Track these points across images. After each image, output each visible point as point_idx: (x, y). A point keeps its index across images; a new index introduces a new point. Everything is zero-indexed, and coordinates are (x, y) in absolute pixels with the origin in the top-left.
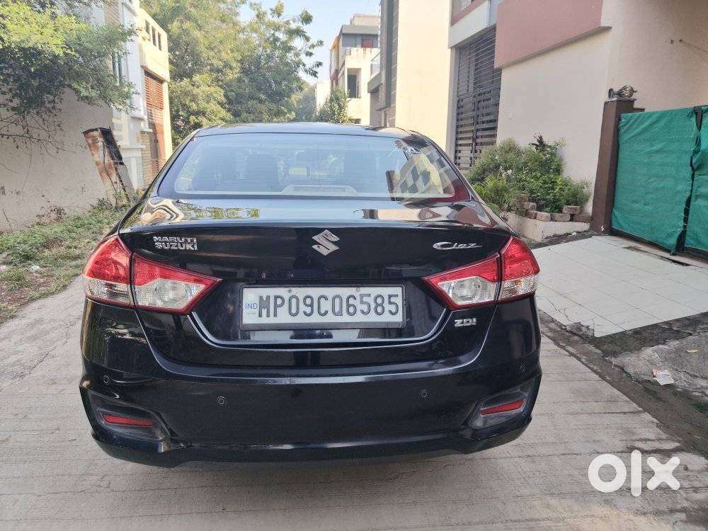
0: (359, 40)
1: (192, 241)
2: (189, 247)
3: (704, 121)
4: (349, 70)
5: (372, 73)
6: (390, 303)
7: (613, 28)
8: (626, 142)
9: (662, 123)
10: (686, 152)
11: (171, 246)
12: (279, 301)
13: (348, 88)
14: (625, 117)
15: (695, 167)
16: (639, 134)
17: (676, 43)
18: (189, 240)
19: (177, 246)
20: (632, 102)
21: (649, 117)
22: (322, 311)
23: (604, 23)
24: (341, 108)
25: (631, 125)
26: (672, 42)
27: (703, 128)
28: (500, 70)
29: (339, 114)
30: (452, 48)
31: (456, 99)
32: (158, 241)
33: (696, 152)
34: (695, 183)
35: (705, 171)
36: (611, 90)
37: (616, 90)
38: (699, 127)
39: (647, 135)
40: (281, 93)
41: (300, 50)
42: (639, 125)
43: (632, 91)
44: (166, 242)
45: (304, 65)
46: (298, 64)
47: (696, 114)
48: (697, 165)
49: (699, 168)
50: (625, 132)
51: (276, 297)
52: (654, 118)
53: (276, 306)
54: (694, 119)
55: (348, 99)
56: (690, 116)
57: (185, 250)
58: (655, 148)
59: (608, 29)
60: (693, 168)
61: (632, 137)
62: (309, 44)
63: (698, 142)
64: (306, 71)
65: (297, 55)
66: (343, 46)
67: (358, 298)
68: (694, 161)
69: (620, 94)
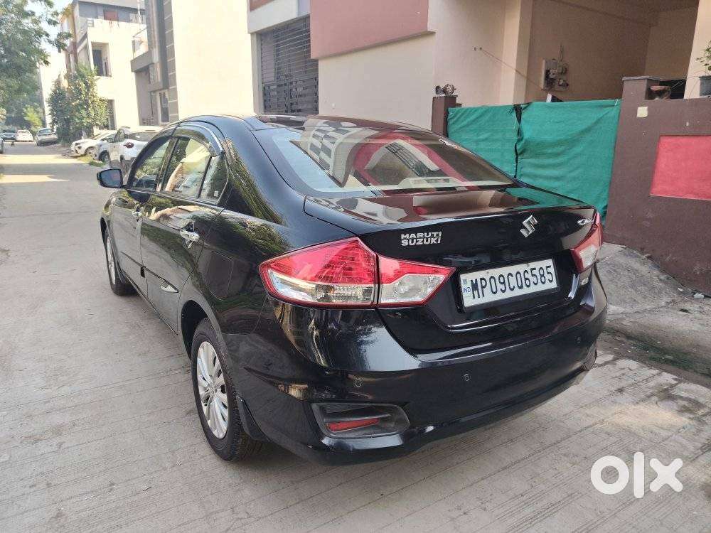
0: (100, 11)
1: (438, 235)
2: (433, 241)
3: (523, 116)
4: (93, 44)
5: (134, 51)
6: (548, 273)
7: (436, 35)
8: (455, 132)
9: (487, 118)
10: (509, 141)
11: (417, 242)
12: (484, 284)
13: (95, 65)
14: (452, 111)
15: (519, 152)
16: (468, 125)
17: (478, 51)
18: (435, 234)
19: (423, 241)
20: (454, 98)
21: (476, 111)
22: (512, 287)
23: (430, 29)
24: (88, 87)
25: (459, 118)
26: (475, 49)
27: (522, 121)
28: (316, 61)
29: (87, 94)
30: (252, 34)
31: (261, 86)
32: (405, 239)
33: (519, 141)
34: (519, 164)
35: (525, 155)
36: (438, 88)
37: (442, 87)
38: (519, 120)
39: (474, 126)
40: (20, 66)
41: (40, 17)
42: (466, 118)
43: (454, 89)
44: (413, 239)
45: (47, 35)
46: (39, 33)
47: (516, 110)
48: (521, 150)
49: (521, 153)
50: (454, 123)
51: (482, 279)
52: (480, 112)
53: (483, 287)
54: (514, 114)
55: (96, 77)
56: (511, 112)
57: (430, 244)
58: (481, 137)
59: (432, 33)
60: (517, 154)
61: (461, 128)
62: (52, 10)
63: (519, 133)
64: (50, 42)
65: (36, 22)
66: (81, 15)
67: (529, 271)
68: (518, 148)
69: (445, 91)
